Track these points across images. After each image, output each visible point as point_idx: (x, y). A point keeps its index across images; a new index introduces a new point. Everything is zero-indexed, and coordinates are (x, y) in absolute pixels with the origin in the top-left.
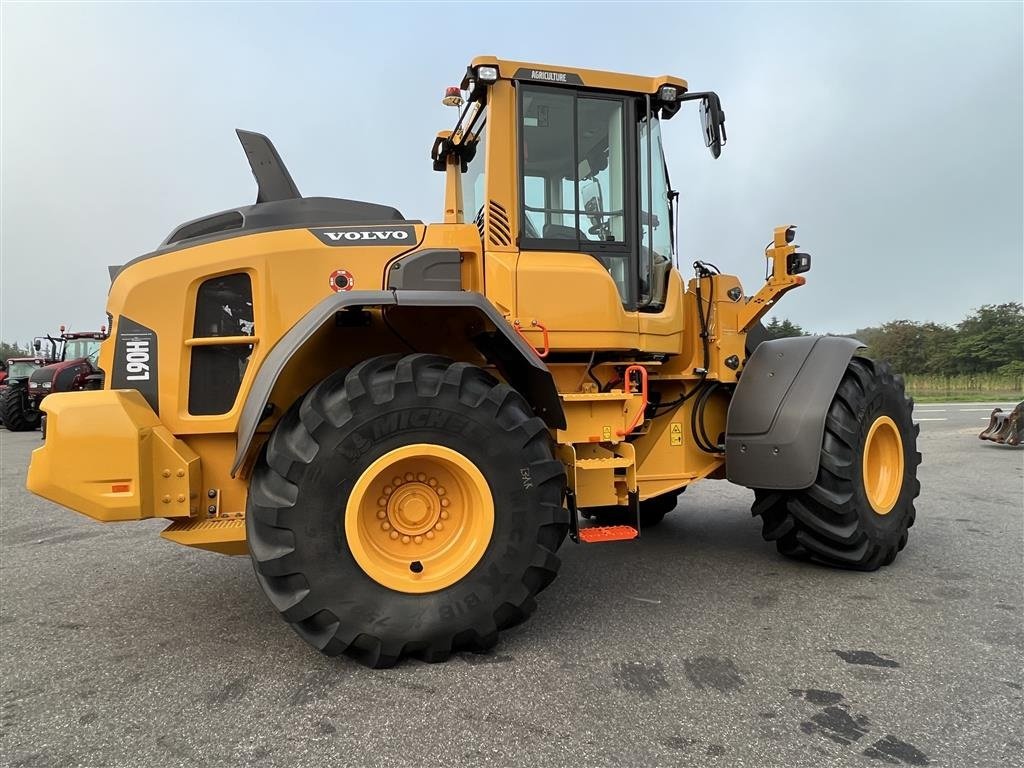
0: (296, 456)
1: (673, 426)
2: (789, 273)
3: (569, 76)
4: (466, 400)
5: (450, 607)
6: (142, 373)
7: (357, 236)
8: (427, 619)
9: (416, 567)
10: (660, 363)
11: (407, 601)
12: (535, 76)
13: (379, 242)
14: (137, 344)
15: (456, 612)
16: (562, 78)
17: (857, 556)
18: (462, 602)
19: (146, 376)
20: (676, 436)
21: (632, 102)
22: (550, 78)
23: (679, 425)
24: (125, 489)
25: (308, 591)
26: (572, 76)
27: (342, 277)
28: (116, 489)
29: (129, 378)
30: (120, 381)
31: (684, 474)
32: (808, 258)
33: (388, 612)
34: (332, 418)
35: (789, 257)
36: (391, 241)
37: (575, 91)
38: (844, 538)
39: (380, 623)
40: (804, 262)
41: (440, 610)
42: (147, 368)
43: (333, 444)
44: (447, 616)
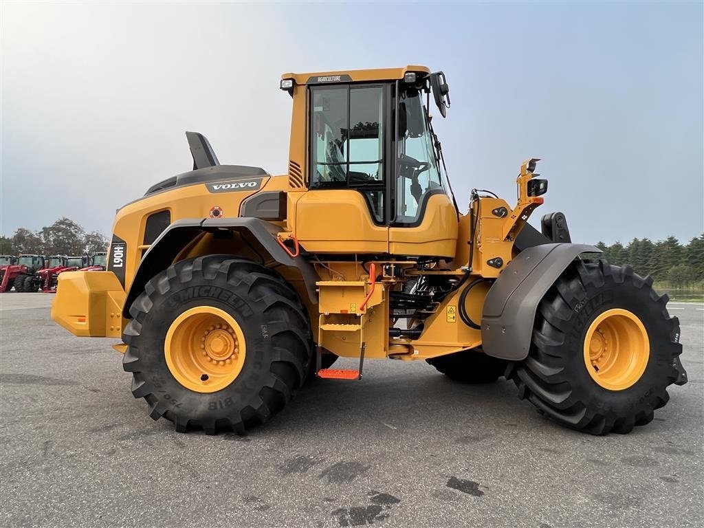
0: (143, 308)
1: (449, 308)
2: (529, 195)
3: (342, 76)
4: (232, 282)
5: (215, 403)
6: (119, 264)
7: (229, 186)
8: (202, 407)
9: (205, 378)
10: (415, 263)
11: (194, 396)
12: (320, 80)
13: (240, 189)
14: (118, 248)
15: (218, 407)
16: (338, 79)
17: (574, 420)
18: (223, 402)
19: (121, 265)
20: (452, 315)
21: (389, 87)
22: (330, 80)
23: (454, 308)
24: (84, 321)
25: (144, 382)
26: (345, 75)
27: (216, 210)
28: (80, 321)
29: (115, 266)
30: (111, 268)
31: (457, 344)
32: (546, 183)
33: (183, 400)
34: (160, 289)
35: (530, 183)
36: (247, 188)
37: (348, 86)
38: (556, 403)
39: (177, 406)
40: (542, 186)
41: (210, 404)
42: (122, 261)
43: (160, 303)
44: (213, 408)
